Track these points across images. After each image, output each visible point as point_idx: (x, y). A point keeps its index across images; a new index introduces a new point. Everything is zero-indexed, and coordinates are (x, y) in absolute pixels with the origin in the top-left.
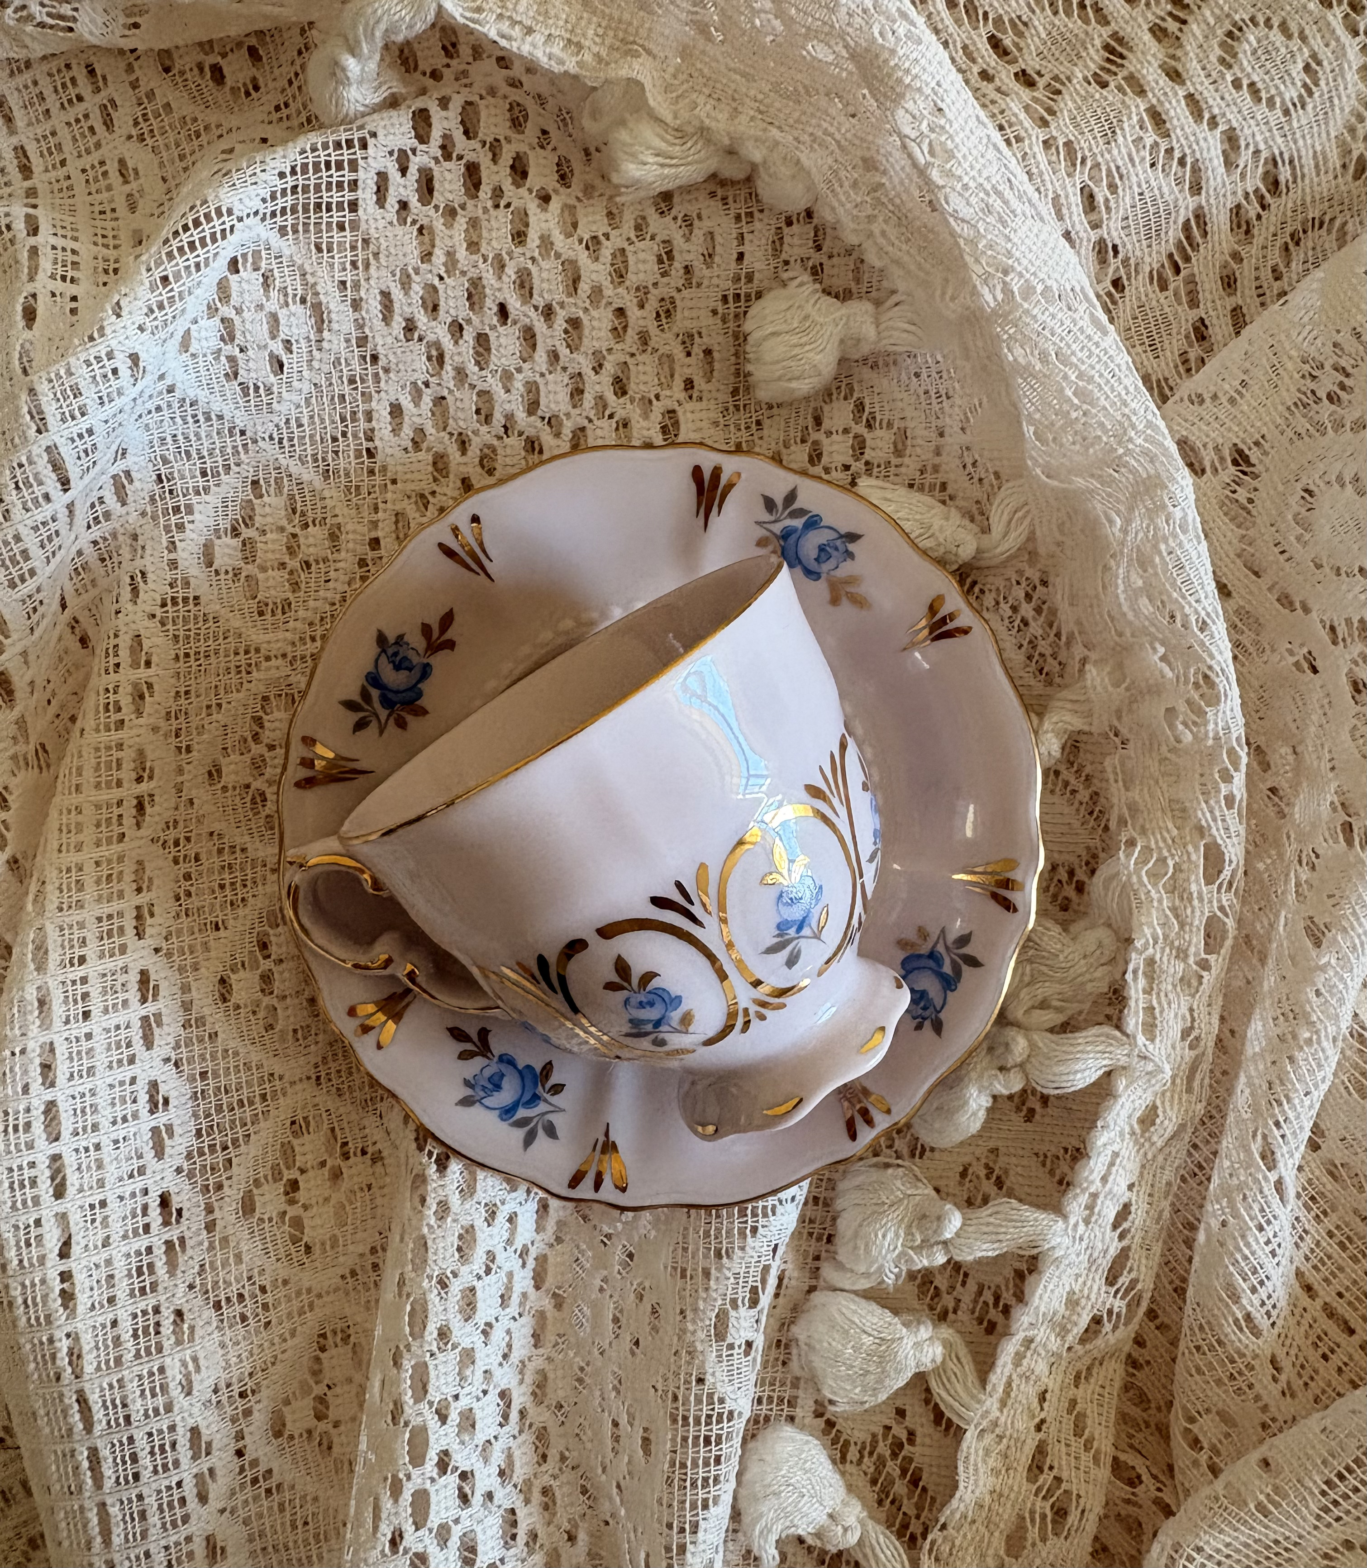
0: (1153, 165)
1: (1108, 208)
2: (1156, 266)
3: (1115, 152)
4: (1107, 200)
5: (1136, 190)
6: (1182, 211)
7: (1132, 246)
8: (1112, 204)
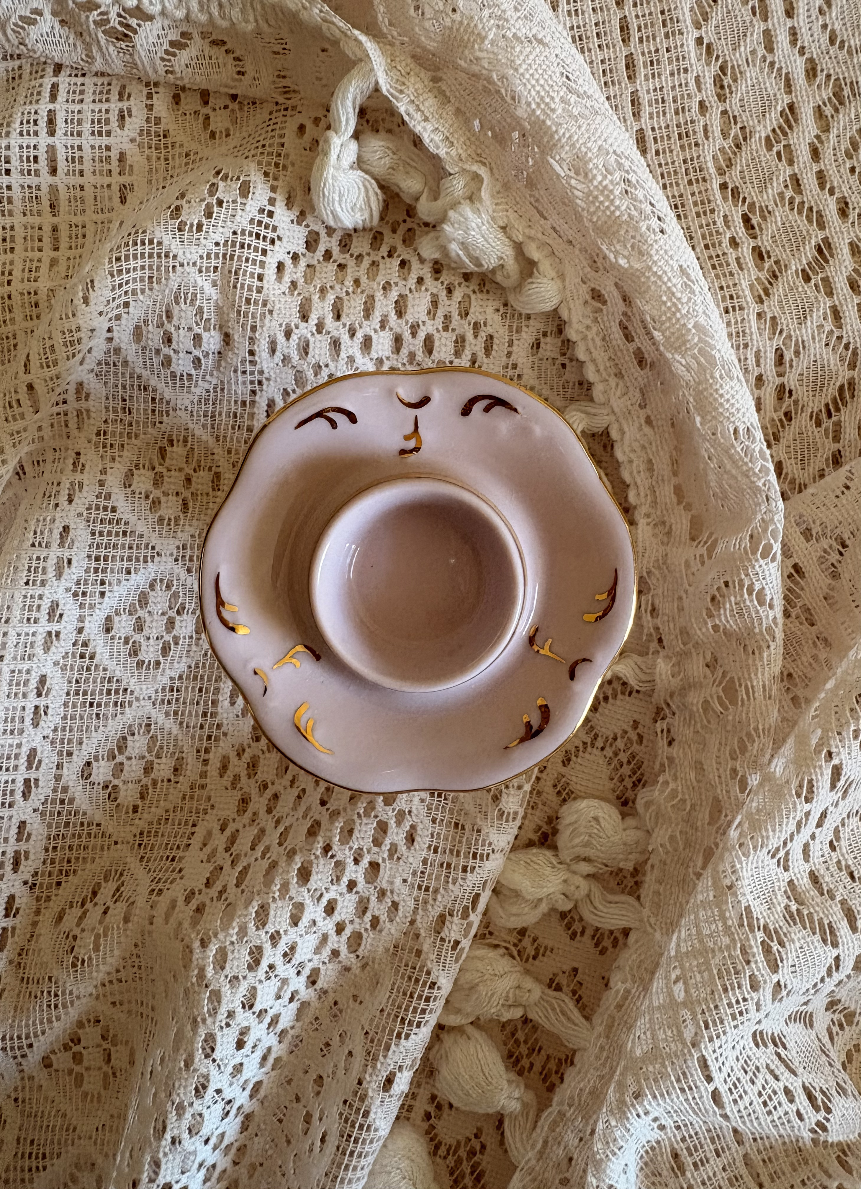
0: (827, 345)
1: (791, 366)
2: (816, 410)
3: (804, 331)
4: (792, 360)
5: (813, 358)
6: (840, 378)
7: (802, 393)
8: (794, 364)
